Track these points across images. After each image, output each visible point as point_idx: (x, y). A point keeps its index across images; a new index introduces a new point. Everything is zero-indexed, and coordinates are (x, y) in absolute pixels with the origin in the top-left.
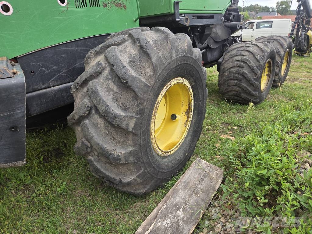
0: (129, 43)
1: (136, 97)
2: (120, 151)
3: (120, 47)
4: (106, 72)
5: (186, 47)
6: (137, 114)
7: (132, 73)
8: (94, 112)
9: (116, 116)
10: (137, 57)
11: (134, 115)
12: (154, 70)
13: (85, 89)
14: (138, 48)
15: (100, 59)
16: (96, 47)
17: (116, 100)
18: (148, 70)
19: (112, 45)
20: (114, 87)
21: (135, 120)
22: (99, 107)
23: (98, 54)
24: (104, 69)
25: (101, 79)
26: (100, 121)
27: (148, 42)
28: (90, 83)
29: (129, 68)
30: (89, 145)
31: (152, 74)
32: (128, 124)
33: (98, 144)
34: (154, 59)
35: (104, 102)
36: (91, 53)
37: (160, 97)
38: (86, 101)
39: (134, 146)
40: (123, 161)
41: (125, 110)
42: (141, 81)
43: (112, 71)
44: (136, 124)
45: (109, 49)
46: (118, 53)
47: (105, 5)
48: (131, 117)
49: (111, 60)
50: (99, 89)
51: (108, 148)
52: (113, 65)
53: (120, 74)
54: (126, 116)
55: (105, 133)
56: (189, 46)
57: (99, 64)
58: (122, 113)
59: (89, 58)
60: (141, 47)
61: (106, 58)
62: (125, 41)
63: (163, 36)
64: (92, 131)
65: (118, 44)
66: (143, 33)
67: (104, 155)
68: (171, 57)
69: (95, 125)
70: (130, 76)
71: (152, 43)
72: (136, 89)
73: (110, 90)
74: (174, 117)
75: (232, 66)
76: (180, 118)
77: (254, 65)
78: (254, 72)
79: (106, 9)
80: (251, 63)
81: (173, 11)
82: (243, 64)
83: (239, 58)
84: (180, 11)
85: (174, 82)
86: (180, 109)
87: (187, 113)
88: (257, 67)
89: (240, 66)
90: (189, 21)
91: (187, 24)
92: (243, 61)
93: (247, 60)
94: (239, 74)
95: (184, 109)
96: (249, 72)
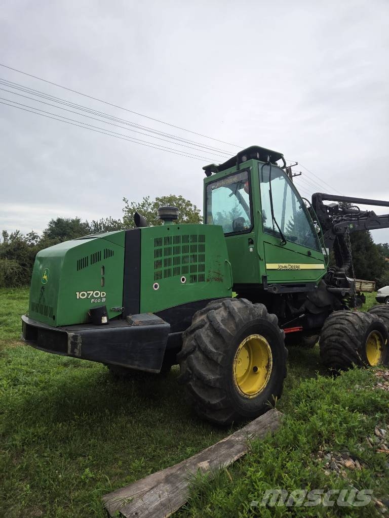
0: (222, 308)
1: (224, 341)
2: (211, 377)
3: (217, 311)
4: (207, 326)
5: (261, 313)
6: (224, 353)
7: (223, 327)
8: (197, 349)
9: (211, 352)
10: (227, 318)
11: (222, 353)
12: (237, 326)
13: (193, 335)
14: (227, 312)
15: (204, 317)
16: (201, 309)
17: (211, 342)
18: (233, 326)
19: (212, 309)
20: (212, 335)
21: (222, 356)
22: (201, 346)
23: (202, 314)
24: (206, 323)
25: (203, 330)
26: (200, 355)
27: (234, 309)
28: (197, 331)
29: (222, 324)
30: (191, 372)
31: (235, 329)
32: (218, 358)
33: (198, 370)
34: (237, 320)
35: (204, 342)
36: (198, 312)
37: (241, 346)
38: (193, 342)
39: (220, 375)
40: (212, 385)
41: (216, 349)
42: (228, 332)
43: (211, 325)
44: (223, 359)
45: (210, 311)
46: (215, 315)
47: (208, 280)
48: (220, 354)
49: (211, 318)
50: (202, 335)
51: (204, 373)
52: (212, 322)
53: (216, 327)
54: (217, 353)
55: (203, 363)
56: (264, 312)
57: (203, 320)
58: (214, 350)
59: (196, 316)
60: (229, 312)
61: (208, 317)
62: (220, 307)
63: (245, 305)
64: (195, 362)
65: (216, 309)
66: (232, 302)
67: (200, 378)
68: (249, 319)
69: (197, 358)
70: (221, 328)
71: (236, 310)
72: (224, 337)
73: (208, 336)
74: (255, 369)
75: (331, 333)
76: (262, 371)
77: (353, 335)
78: (353, 342)
79: (209, 282)
80: (350, 332)
81: (261, 283)
82: (343, 333)
83: (338, 326)
84: (268, 282)
85: (252, 337)
86: (261, 363)
87: (268, 367)
88: (357, 337)
89: (339, 335)
90: (277, 290)
91: (275, 292)
92: (341, 330)
93: (346, 329)
94: (339, 343)
95: (264, 363)
96: (349, 342)
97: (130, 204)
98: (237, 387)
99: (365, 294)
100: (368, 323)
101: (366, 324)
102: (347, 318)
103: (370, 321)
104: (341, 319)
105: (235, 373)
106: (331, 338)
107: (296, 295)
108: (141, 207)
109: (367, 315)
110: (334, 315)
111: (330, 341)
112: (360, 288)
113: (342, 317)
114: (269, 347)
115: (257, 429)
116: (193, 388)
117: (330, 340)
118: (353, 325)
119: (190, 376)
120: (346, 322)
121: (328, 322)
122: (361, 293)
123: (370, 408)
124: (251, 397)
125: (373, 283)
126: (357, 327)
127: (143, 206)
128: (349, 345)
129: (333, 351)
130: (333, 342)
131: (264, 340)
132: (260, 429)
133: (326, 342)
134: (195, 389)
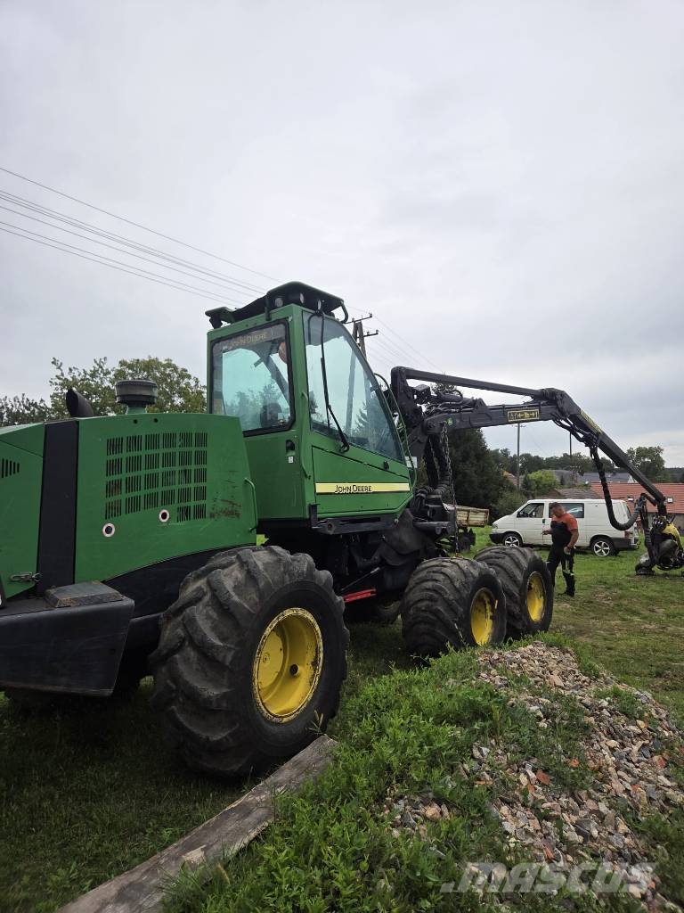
0: (236, 566)
1: (237, 625)
2: (212, 692)
3: (226, 571)
4: (207, 598)
5: (305, 570)
6: (236, 645)
7: (236, 598)
8: (187, 643)
9: (213, 646)
10: (243, 582)
11: (232, 646)
12: (261, 597)
13: (180, 618)
14: (245, 572)
15: (202, 583)
16: (197, 569)
17: (214, 629)
18: (254, 596)
19: (217, 568)
20: (215, 615)
21: (232, 653)
22: (195, 636)
23: (198, 577)
24: (205, 594)
25: (200, 606)
26: (192, 654)
27: (256, 566)
28: (188, 610)
29: (233, 594)
30: (174, 687)
31: (257, 600)
32: (225, 657)
33: (187, 682)
34: (262, 584)
35: (201, 631)
36: (191, 575)
37: (268, 630)
38: (180, 631)
39: (229, 687)
40: (214, 706)
41: (223, 640)
42: (245, 608)
43: (214, 596)
44: (234, 658)
45: (213, 572)
46: (223, 578)
47: (212, 516)
48: (230, 649)
49: (214, 585)
50: (197, 617)
51: (199, 687)
52: (216, 590)
53: (222, 600)
54: (224, 647)
55: (197, 669)
56: (310, 569)
57: (200, 589)
58: (218, 642)
59: (187, 583)
60: (249, 572)
61: (209, 583)
62: (231, 564)
63: (275, 558)
64: (182, 667)
65: (223, 567)
66: (255, 553)
67: (192, 697)
68: (283, 582)
69: (187, 660)
70: (233, 601)
71: (261, 567)
72: (238, 617)
73: (208, 617)
74: (294, 669)
75: (419, 597)
76: (305, 671)
77: (451, 597)
78: (452, 610)
79: (213, 519)
80: (446, 593)
81: (308, 517)
82: (436, 596)
83: (429, 584)
84: (319, 516)
85: (288, 613)
86: (304, 658)
87: (315, 663)
88: (457, 601)
89: (431, 599)
90: (334, 528)
91: (331, 532)
92: (435, 591)
93: (441, 588)
94: (431, 612)
95: (309, 658)
96: (445, 610)
97: (66, 371)
98: (261, 704)
99: (475, 530)
100: (473, 576)
101: (471, 579)
102: (444, 570)
103: (476, 573)
104: (434, 572)
105: (256, 681)
106: (419, 605)
107: (364, 536)
108: (88, 377)
109: (472, 564)
110: (423, 566)
111: (419, 610)
112: (467, 521)
113: (435, 569)
114: (317, 628)
115: (294, 776)
116: (178, 715)
117: (417, 608)
118: (452, 582)
119: (174, 695)
120: (441, 577)
121: (416, 578)
122: (469, 528)
123: (467, 715)
124: (285, 720)
125: (485, 512)
126: (457, 584)
127: (93, 375)
128: (446, 614)
129: (422, 626)
130: (423, 611)
131: (309, 616)
132: (298, 775)
133: (411, 612)
134: (181, 718)
